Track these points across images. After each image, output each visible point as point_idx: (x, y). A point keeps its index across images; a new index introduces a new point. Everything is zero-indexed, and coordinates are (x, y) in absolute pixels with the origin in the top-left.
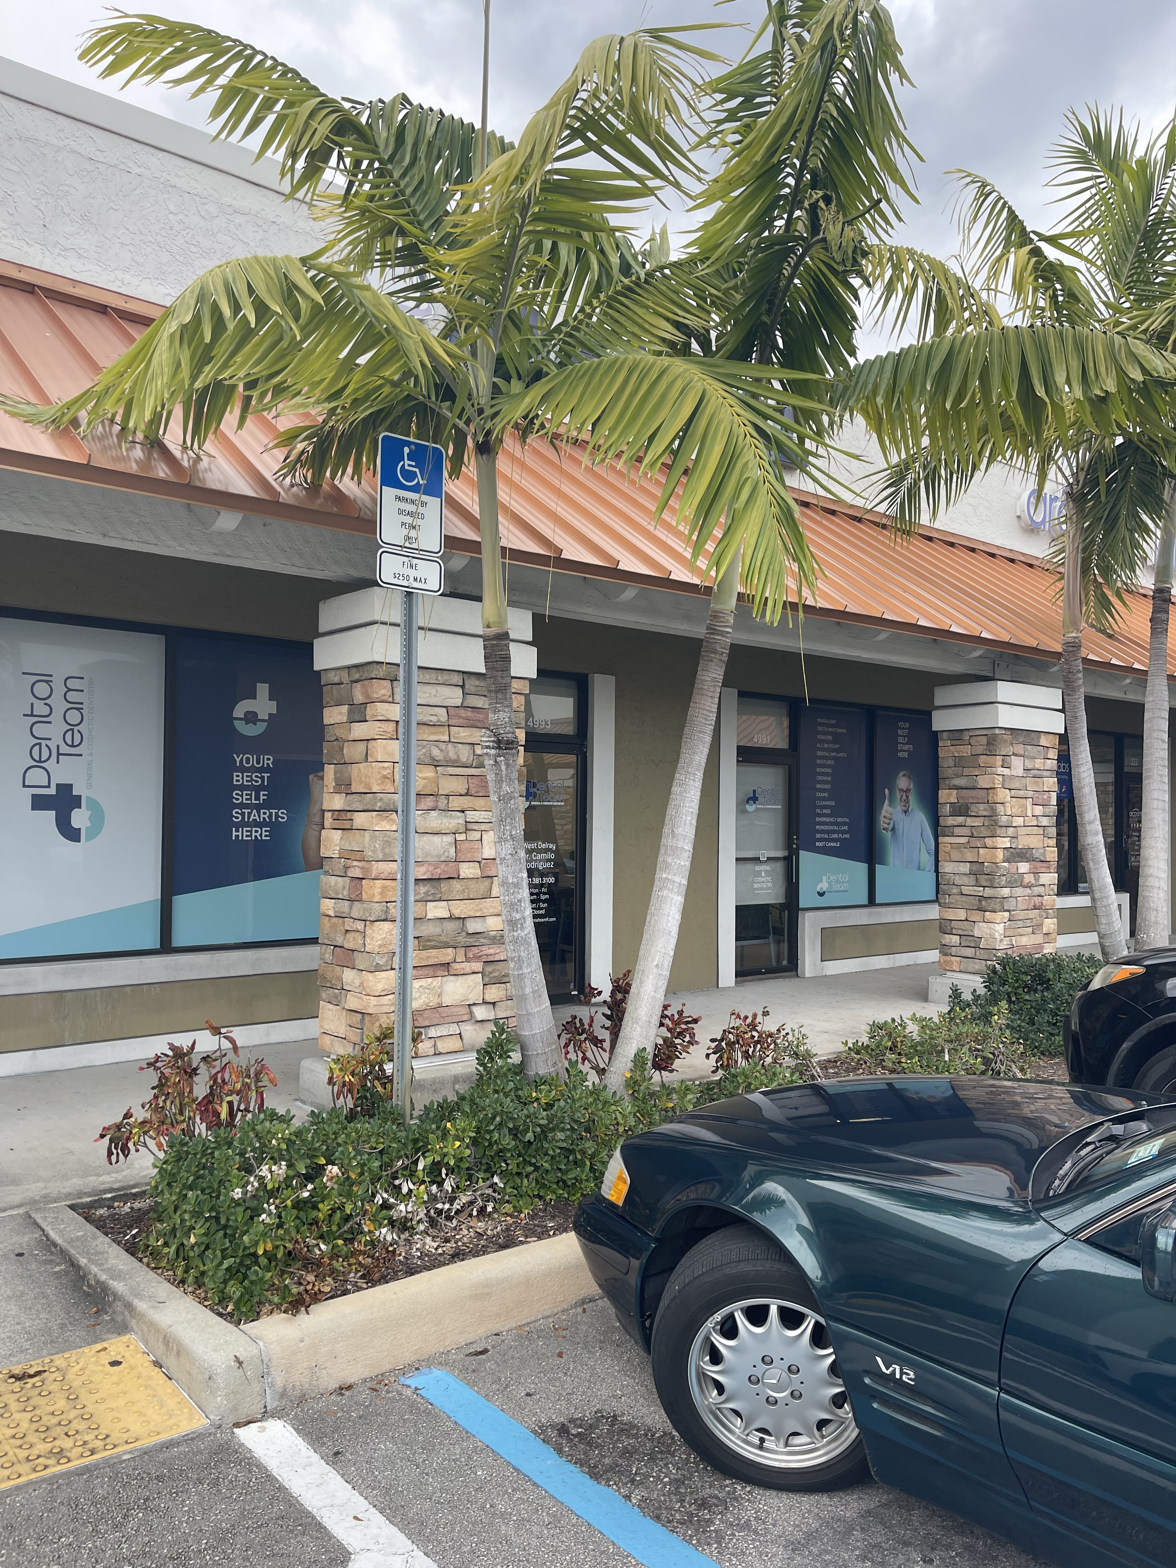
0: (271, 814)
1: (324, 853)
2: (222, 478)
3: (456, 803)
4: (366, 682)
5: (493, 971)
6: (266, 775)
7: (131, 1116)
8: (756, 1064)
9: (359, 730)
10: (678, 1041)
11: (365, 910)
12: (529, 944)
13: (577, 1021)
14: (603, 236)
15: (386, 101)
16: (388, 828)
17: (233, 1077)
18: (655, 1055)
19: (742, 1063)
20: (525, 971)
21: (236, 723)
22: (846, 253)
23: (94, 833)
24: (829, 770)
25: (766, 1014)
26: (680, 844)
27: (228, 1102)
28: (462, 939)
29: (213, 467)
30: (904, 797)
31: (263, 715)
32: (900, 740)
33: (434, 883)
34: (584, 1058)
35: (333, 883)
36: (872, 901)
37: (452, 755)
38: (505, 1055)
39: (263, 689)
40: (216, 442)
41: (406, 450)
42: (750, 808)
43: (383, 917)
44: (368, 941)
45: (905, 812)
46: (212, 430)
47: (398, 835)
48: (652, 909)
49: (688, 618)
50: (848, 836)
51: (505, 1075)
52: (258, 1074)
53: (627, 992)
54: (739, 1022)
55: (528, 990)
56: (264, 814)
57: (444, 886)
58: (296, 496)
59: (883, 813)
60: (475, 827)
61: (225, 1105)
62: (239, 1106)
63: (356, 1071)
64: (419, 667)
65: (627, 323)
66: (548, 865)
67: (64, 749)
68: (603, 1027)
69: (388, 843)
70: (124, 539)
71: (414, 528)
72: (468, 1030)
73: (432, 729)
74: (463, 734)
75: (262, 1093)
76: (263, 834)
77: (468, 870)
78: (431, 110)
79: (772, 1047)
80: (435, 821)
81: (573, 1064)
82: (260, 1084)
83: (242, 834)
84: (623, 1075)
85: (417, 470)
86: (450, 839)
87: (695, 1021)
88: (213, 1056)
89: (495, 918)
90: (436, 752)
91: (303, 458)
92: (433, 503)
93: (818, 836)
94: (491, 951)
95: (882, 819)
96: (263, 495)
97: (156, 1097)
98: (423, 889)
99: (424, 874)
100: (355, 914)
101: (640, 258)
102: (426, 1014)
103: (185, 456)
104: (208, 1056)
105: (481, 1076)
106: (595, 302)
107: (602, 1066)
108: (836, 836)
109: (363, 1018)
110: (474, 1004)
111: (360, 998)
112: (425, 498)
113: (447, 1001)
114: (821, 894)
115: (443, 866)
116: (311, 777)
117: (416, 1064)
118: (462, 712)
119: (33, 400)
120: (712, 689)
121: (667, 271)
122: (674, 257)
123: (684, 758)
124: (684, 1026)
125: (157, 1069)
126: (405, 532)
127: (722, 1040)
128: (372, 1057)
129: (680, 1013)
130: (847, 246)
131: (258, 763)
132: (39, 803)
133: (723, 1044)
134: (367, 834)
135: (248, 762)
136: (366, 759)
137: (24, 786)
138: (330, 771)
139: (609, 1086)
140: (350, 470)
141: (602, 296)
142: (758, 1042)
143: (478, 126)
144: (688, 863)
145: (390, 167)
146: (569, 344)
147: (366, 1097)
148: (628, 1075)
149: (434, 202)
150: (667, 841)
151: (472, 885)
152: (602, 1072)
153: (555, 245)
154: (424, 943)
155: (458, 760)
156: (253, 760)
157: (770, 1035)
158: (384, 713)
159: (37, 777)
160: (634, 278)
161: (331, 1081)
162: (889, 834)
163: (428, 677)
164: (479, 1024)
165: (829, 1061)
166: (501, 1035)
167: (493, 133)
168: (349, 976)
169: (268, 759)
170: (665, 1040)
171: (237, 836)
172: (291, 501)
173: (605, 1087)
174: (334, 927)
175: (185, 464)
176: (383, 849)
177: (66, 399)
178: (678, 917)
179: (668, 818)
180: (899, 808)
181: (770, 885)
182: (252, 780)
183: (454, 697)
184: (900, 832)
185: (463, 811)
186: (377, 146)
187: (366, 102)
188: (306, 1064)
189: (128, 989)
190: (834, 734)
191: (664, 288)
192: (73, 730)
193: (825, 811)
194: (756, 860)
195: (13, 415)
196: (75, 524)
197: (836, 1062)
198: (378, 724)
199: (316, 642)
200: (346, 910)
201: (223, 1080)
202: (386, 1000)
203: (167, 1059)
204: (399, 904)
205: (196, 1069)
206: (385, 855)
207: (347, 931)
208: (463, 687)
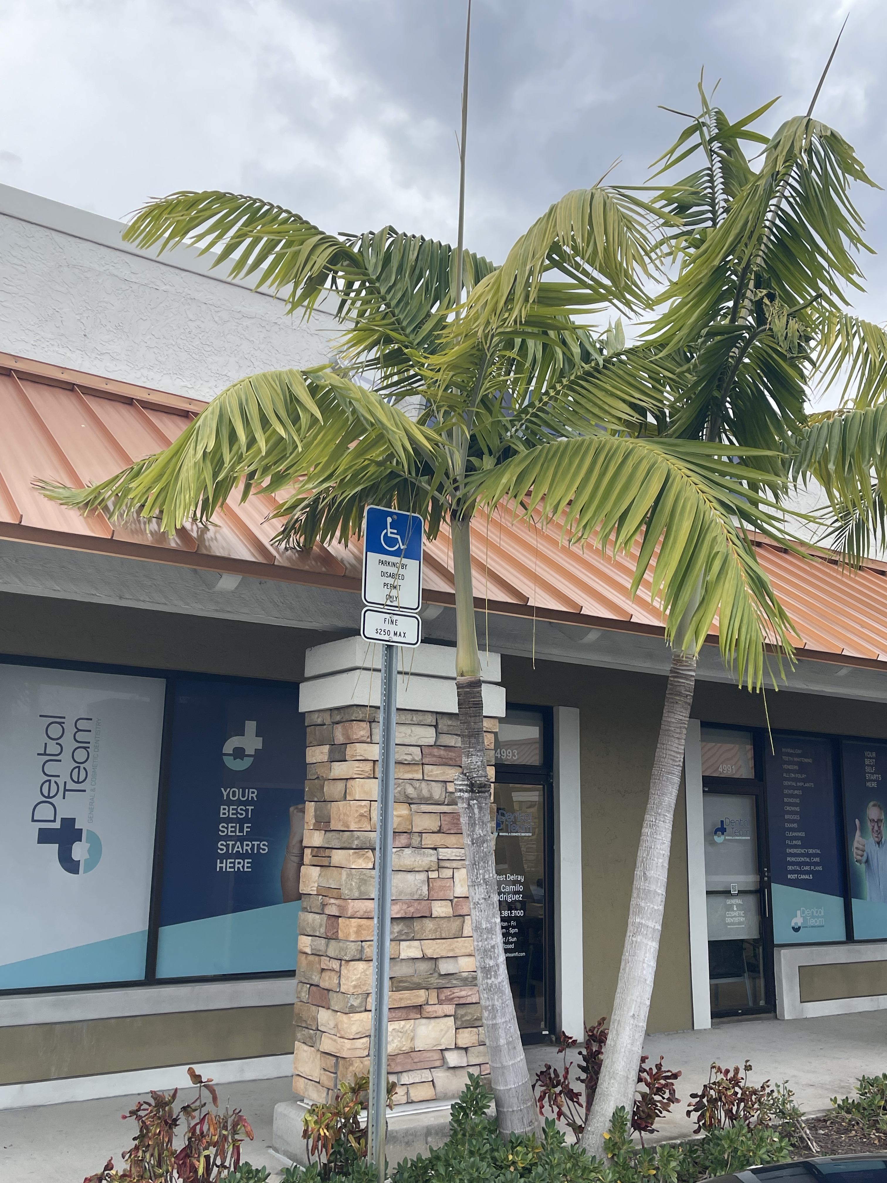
0: (253, 845)
1: (303, 889)
2: (225, 544)
3: (429, 840)
4: (347, 724)
5: (465, 1015)
6: (250, 808)
7: (111, 1169)
8: (742, 1128)
9: (339, 769)
10: (657, 1098)
11: (341, 949)
12: (503, 993)
13: (552, 1071)
14: (567, 334)
15: (376, 232)
16: (364, 866)
17: (212, 1129)
18: (634, 1113)
19: (725, 1122)
20: (499, 1020)
21: (225, 758)
22: (792, 342)
23: (92, 864)
24: (798, 801)
25: (748, 1068)
26: (653, 887)
27: (205, 1156)
28: (435, 981)
29: (218, 536)
30: (876, 828)
31: (250, 751)
32: (868, 769)
33: (407, 922)
34: (560, 1114)
35: (310, 920)
36: (850, 938)
37: (425, 793)
38: (479, 1110)
39: (251, 726)
40: (222, 514)
41: (389, 520)
42: (719, 839)
43: (358, 957)
44: (343, 981)
45: (878, 843)
46: (219, 504)
47: (375, 873)
48: (626, 956)
49: (650, 656)
50: (820, 868)
51: (480, 1134)
52: (235, 1125)
53: (604, 1042)
54: (721, 1076)
55: (502, 1042)
56: (247, 847)
57: (417, 925)
58: (289, 559)
59: (856, 844)
60: (447, 864)
61: (202, 1159)
62: (215, 1159)
63: (331, 1124)
64: (398, 709)
65: (589, 406)
66: (517, 897)
67: (71, 785)
68: (578, 1079)
69: (363, 881)
70: (138, 600)
71: (395, 587)
72: (440, 1076)
73: (407, 768)
74: (435, 772)
75: (238, 1147)
76: (245, 865)
77: (440, 909)
78: (414, 236)
79: (756, 1106)
80: (408, 858)
81: (550, 1123)
82: (236, 1137)
83: (225, 866)
84: (601, 1135)
85: (398, 537)
86: (422, 876)
87: (675, 1076)
88: (193, 1106)
89: (467, 959)
90: (410, 791)
91: (297, 525)
92: (412, 564)
93: (790, 868)
94: (463, 993)
95: (855, 850)
96: (261, 560)
97: (137, 1148)
98: (397, 928)
99: (397, 913)
100: (331, 953)
101: (598, 346)
102: (399, 1059)
103: (195, 527)
104: (188, 1106)
105: (455, 1132)
106: (559, 387)
107: (579, 1122)
108: (807, 868)
109: (337, 1060)
110: (446, 1049)
111: (335, 1041)
112: (405, 561)
113: (419, 1046)
114: (796, 930)
115: (416, 904)
116: (291, 809)
117: (389, 1114)
118: (435, 751)
119: (69, 484)
120: (678, 730)
121: (624, 357)
122: (629, 344)
123: (654, 799)
124: (663, 1082)
125: (139, 1118)
126: (387, 591)
127: (702, 1096)
128: (347, 1109)
129: (659, 1066)
130: (793, 336)
131: (243, 796)
132: (45, 836)
133: (705, 1100)
134: (344, 872)
135: (234, 796)
136: (345, 798)
137: (33, 820)
138: (310, 808)
139: (588, 1148)
140: (338, 533)
141: (565, 381)
142: (741, 1100)
143: (454, 246)
144: (661, 908)
145: (377, 285)
146: (535, 423)
147: (339, 1153)
148: (607, 1136)
149: (415, 311)
150: (639, 883)
151: (444, 924)
152: (579, 1130)
153: (523, 342)
154: (398, 984)
155: (431, 798)
156: (238, 792)
157: (755, 1092)
158: (362, 753)
159: (45, 812)
160: (593, 364)
161: (306, 1134)
162: (863, 867)
163: (405, 718)
164: (451, 1071)
165: (818, 1120)
166: (476, 1089)
167: (467, 251)
168: (324, 1016)
169: (253, 793)
170: (644, 1095)
171: (221, 868)
172: (286, 564)
173: (584, 1151)
174: (310, 964)
175: (194, 534)
176: (359, 888)
177: (96, 483)
178: (653, 964)
179: (639, 859)
180: (871, 840)
181: (742, 919)
182: (237, 813)
183: (427, 736)
184: (874, 863)
185: (435, 849)
186: (366, 269)
187: (359, 235)
188: (281, 1108)
189: (113, 1021)
190: (800, 764)
191: (621, 372)
192: (79, 767)
193: (795, 842)
194: (727, 893)
195: (51, 498)
196: (97, 589)
197: (825, 1121)
198: (357, 764)
199: (302, 686)
200: (323, 948)
201: (202, 1132)
202: (360, 1043)
203: (150, 1109)
204: (375, 944)
205: (176, 1120)
206: (361, 893)
207: (323, 970)
208: (436, 727)
